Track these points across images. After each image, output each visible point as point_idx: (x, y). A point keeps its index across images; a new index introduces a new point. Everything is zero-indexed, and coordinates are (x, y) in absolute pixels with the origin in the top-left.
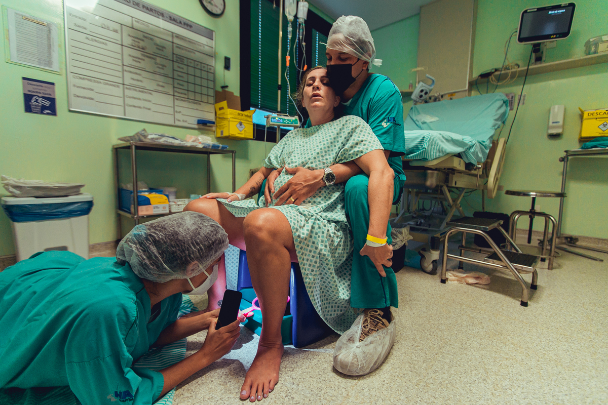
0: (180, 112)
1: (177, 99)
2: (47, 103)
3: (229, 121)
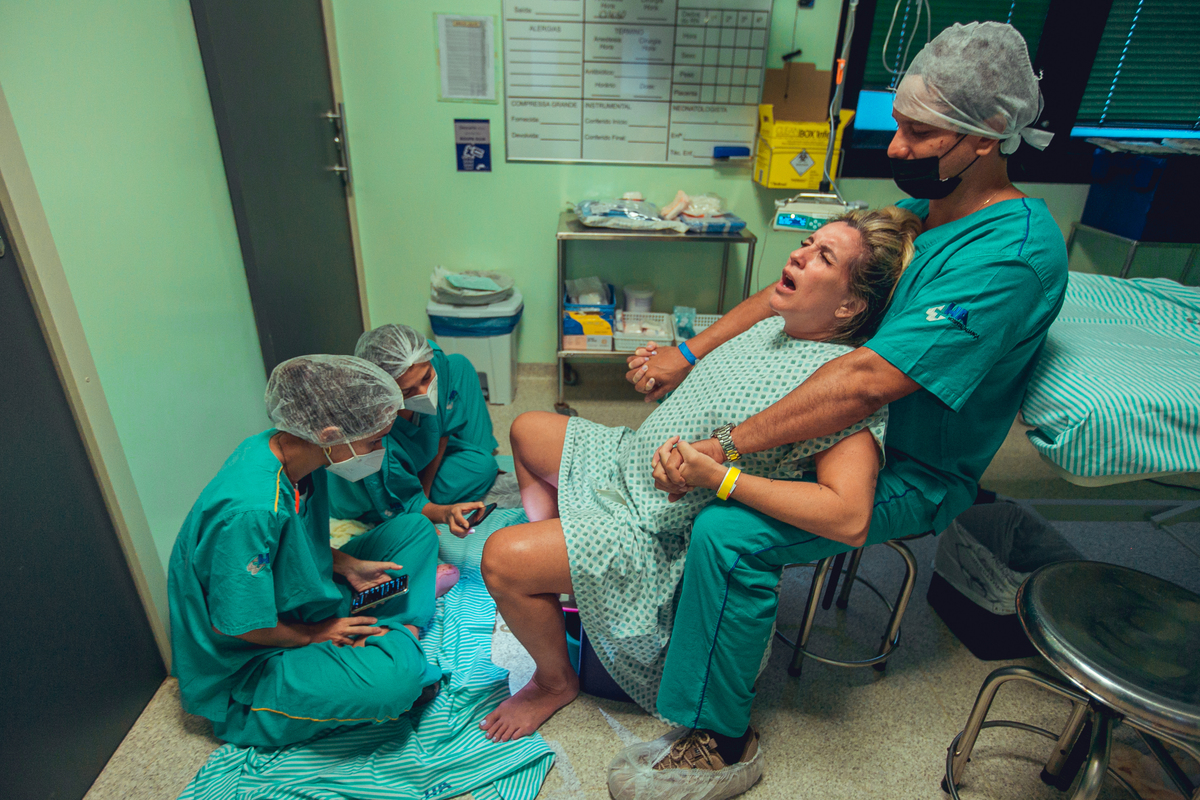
0: (680, 135)
1: (677, 108)
2: (481, 154)
3: (772, 154)
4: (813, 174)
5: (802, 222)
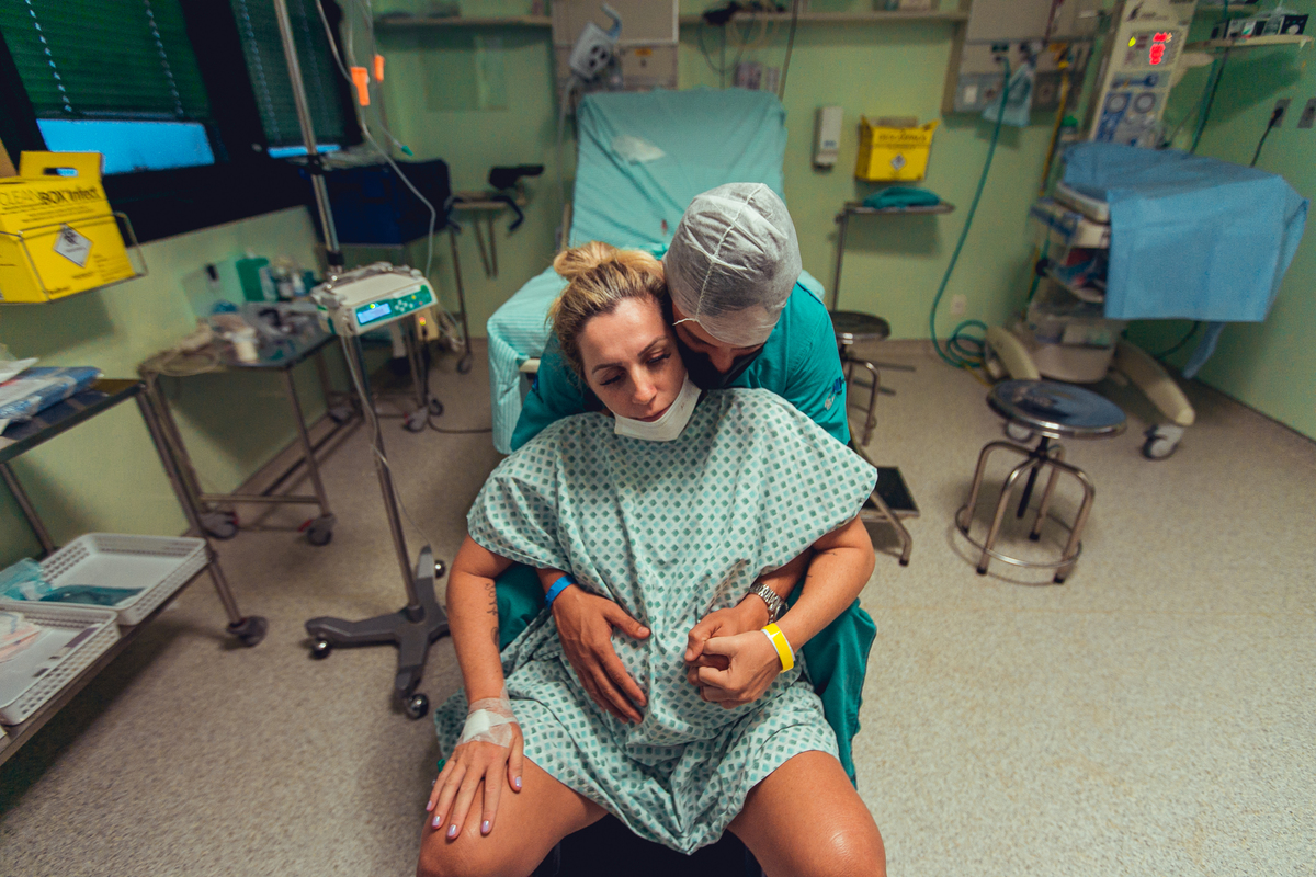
4: (99, 259)
5: (386, 309)
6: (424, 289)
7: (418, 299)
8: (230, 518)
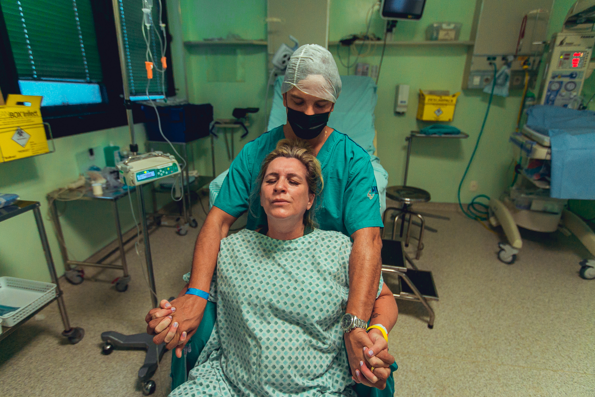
4: (33, 144)
5: (153, 174)
6: (175, 164)
7: (170, 170)
8: (80, 274)
